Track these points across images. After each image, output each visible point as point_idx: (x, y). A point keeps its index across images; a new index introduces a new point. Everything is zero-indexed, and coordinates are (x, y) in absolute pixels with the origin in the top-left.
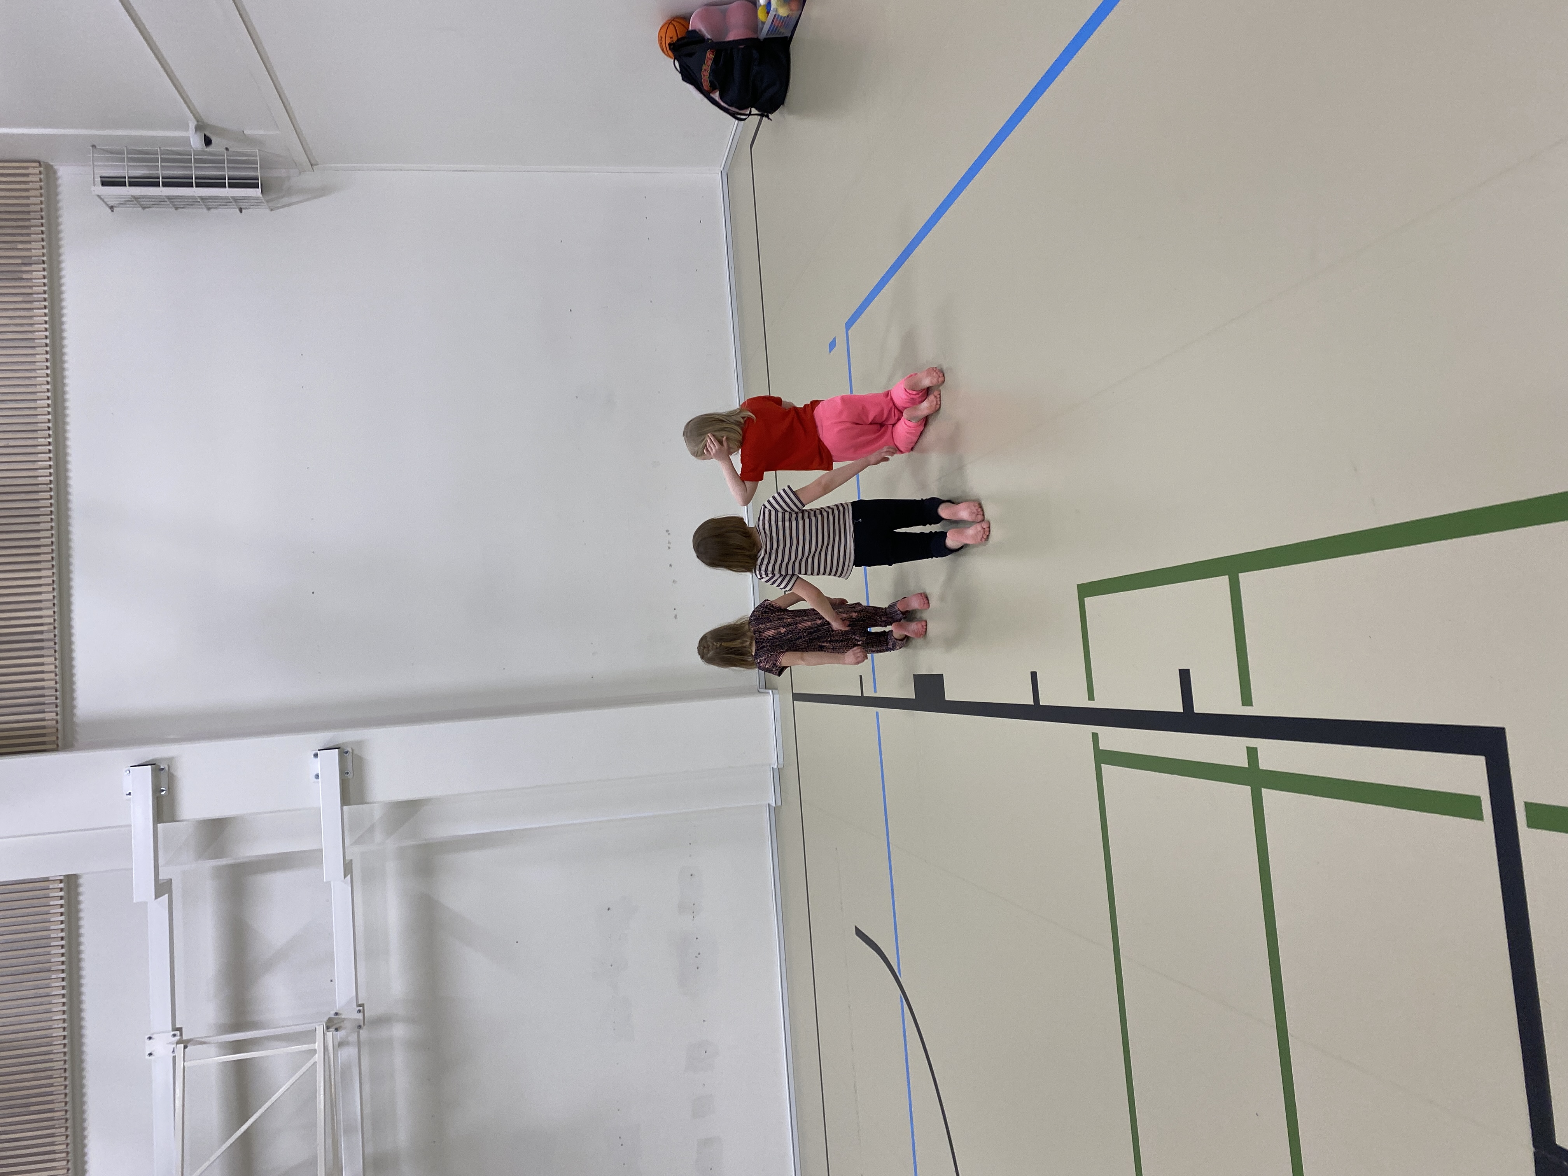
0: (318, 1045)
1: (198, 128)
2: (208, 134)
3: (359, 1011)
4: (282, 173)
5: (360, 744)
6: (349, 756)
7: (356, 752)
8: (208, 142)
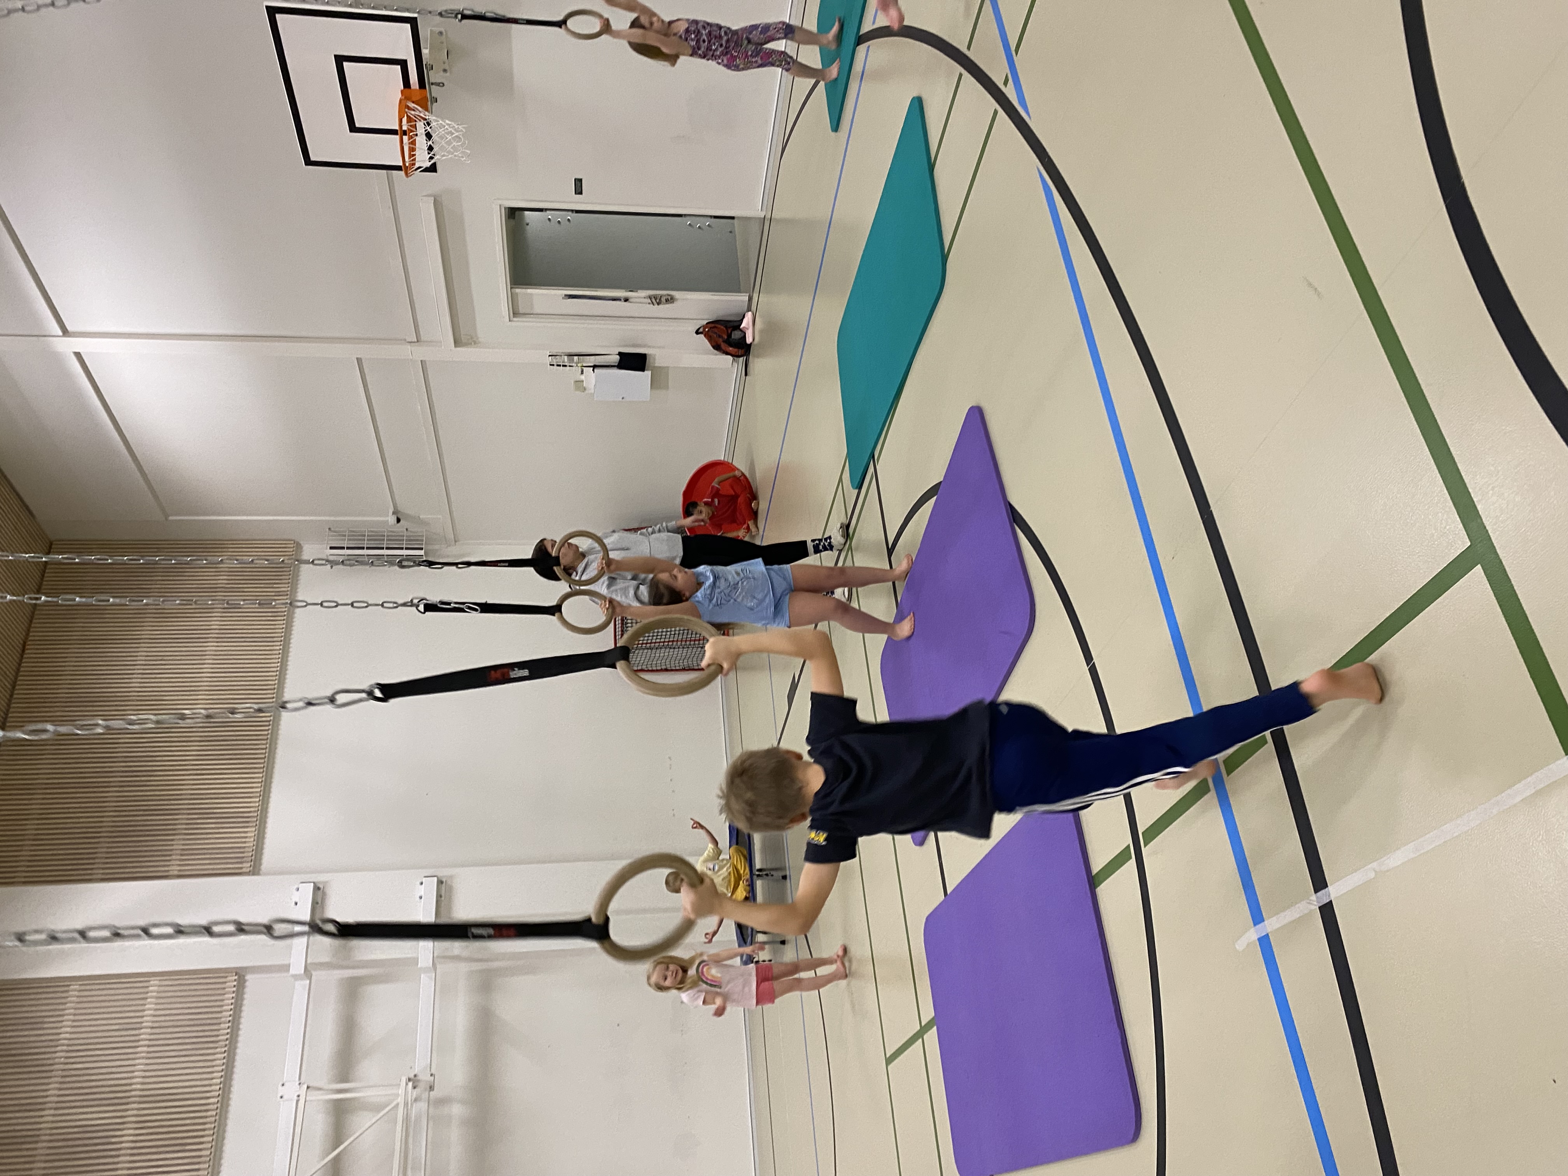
0: (401, 1091)
1: (394, 513)
2: (400, 517)
3: (432, 1075)
4: (437, 547)
5: (451, 877)
6: (444, 884)
7: (449, 882)
8: (398, 520)
